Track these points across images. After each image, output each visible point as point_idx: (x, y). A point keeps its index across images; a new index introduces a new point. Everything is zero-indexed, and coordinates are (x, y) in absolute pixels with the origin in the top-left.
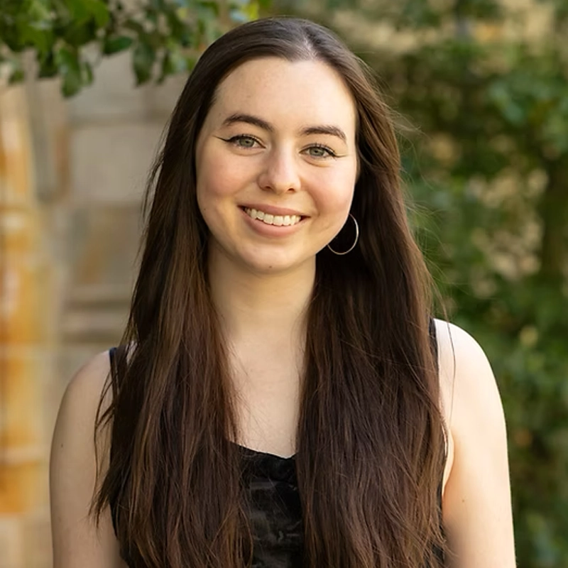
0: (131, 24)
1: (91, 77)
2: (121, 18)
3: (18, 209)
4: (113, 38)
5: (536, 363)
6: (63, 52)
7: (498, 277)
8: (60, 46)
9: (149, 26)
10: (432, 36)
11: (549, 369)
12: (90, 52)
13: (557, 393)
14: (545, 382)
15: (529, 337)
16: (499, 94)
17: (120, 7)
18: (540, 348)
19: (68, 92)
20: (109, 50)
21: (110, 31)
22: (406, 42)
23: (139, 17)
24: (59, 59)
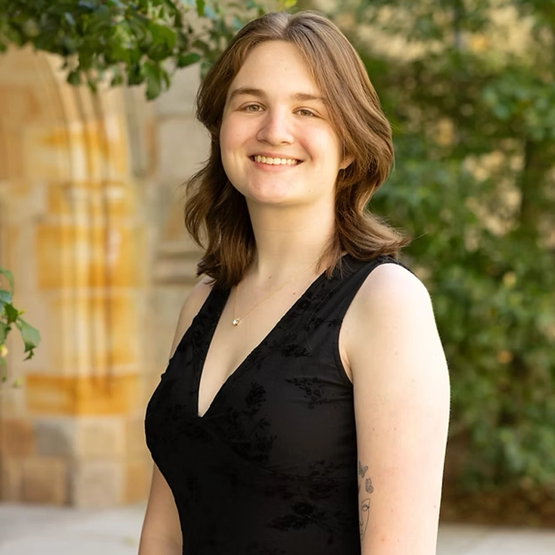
0: (199, 44)
1: (168, 84)
2: (191, 39)
3: (119, 184)
4: (185, 54)
5: (516, 299)
6: (146, 64)
7: (486, 233)
8: (144, 60)
9: (213, 46)
10: (436, 47)
11: (525, 304)
12: (168, 65)
13: (532, 322)
14: (523, 314)
15: (510, 280)
16: (490, 97)
17: (191, 31)
18: (519, 288)
19: (150, 96)
20: (182, 64)
21: (182, 50)
22: (415, 51)
23: (206, 38)
24: (143, 71)
